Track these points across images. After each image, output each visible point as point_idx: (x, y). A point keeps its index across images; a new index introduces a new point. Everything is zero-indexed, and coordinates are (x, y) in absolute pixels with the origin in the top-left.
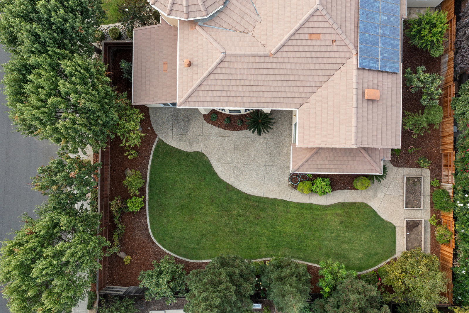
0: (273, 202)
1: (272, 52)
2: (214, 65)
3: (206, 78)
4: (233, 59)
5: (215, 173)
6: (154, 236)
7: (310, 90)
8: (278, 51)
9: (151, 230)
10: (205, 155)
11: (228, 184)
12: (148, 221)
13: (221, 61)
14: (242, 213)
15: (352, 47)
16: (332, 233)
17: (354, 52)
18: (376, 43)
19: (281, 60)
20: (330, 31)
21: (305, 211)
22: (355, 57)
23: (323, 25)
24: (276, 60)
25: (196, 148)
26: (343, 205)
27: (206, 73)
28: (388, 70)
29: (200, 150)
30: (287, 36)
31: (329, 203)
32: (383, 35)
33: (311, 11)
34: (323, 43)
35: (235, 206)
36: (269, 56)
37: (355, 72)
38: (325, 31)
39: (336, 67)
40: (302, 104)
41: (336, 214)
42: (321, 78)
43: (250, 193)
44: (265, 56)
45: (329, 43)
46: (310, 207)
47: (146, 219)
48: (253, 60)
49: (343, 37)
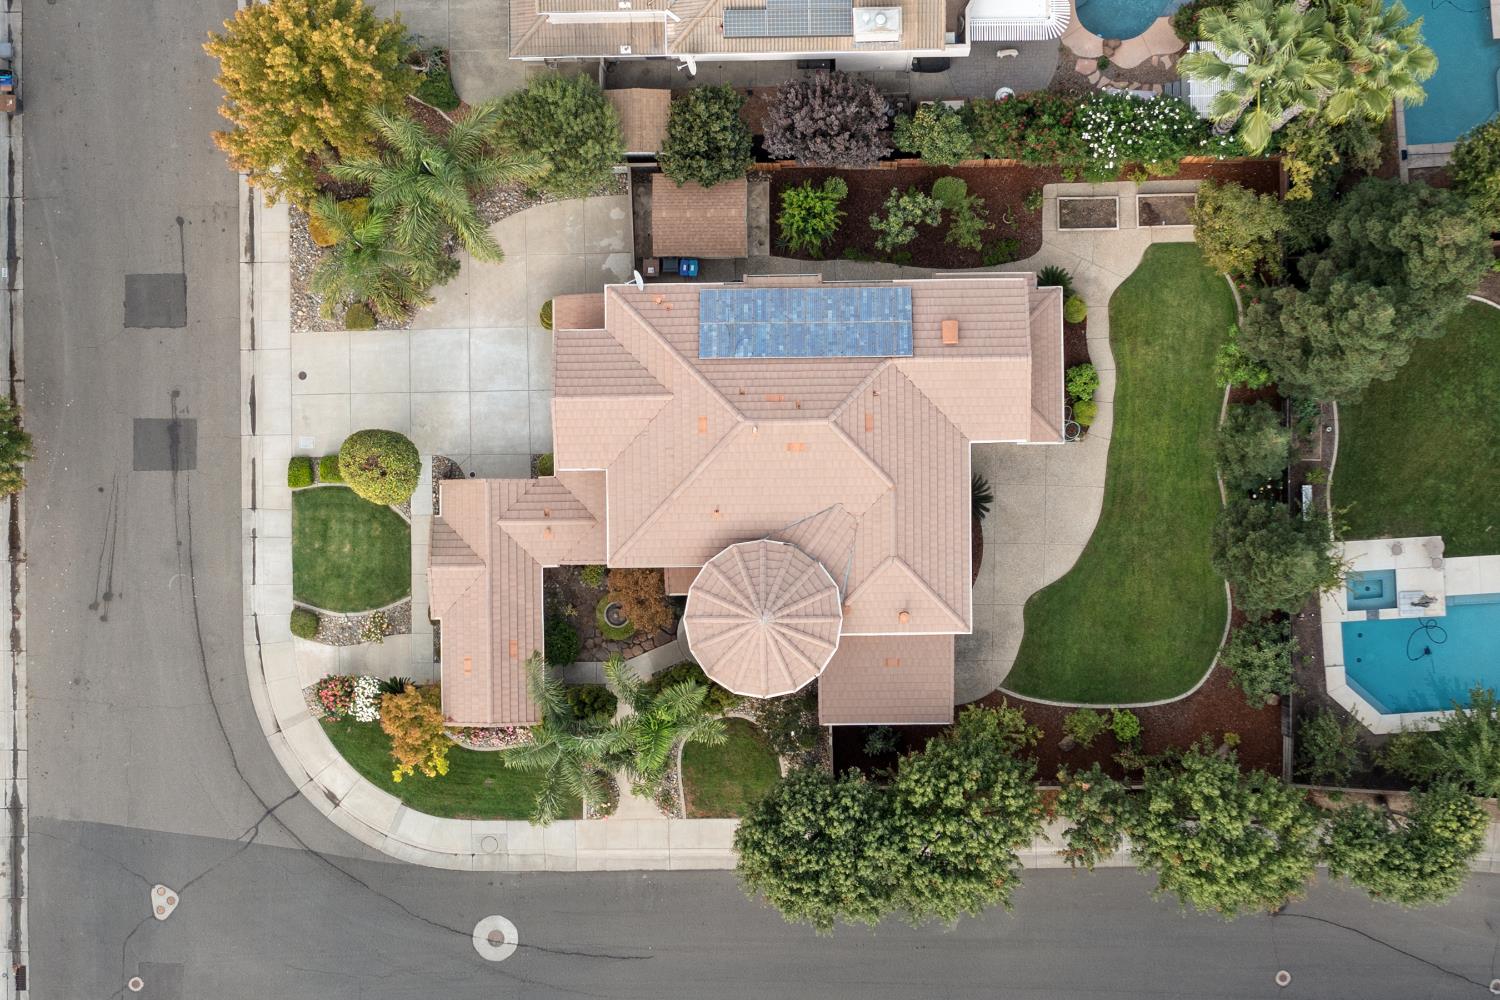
0: (1115, 469)
1: (891, 485)
2: (909, 574)
3: (929, 586)
4: (901, 545)
5: (1064, 580)
6: (1186, 691)
7: (942, 424)
8: (889, 476)
9: (1173, 696)
10: (1030, 598)
11: (1084, 555)
12: (1156, 703)
13: (905, 563)
14: (1135, 527)
15: (882, 367)
16: (1167, 358)
17: (889, 362)
18: (870, 326)
19: (901, 471)
20: (861, 402)
21: (1129, 409)
22: (896, 361)
23: (854, 413)
24: (902, 479)
25: (1018, 617)
26: (1114, 340)
27: (922, 587)
28: (909, 307)
29: (1020, 610)
30: (870, 464)
31: (1112, 365)
32: (857, 316)
33: (837, 431)
34: (877, 409)
35: (1123, 539)
36: (896, 490)
37: (918, 360)
38: (862, 409)
39: (909, 387)
40: (963, 437)
41: (1132, 353)
42: (926, 409)
43: (1098, 512)
44: (897, 496)
45: (877, 400)
46: (1120, 400)
47: (1153, 707)
48: (902, 515)
49: (869, 381)
